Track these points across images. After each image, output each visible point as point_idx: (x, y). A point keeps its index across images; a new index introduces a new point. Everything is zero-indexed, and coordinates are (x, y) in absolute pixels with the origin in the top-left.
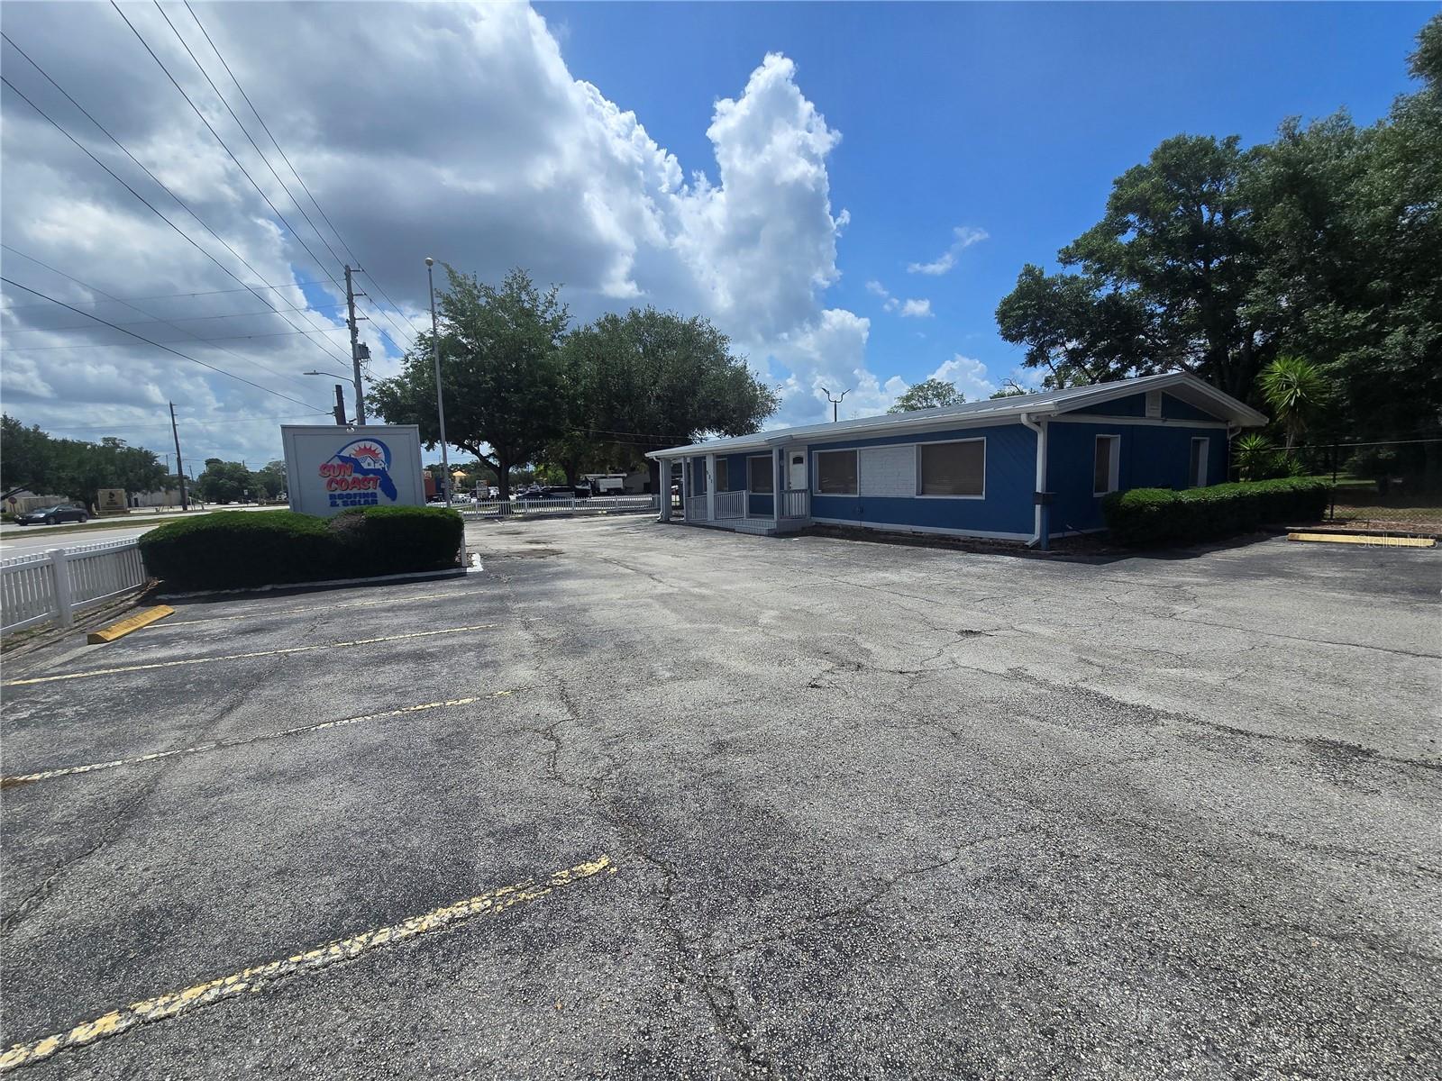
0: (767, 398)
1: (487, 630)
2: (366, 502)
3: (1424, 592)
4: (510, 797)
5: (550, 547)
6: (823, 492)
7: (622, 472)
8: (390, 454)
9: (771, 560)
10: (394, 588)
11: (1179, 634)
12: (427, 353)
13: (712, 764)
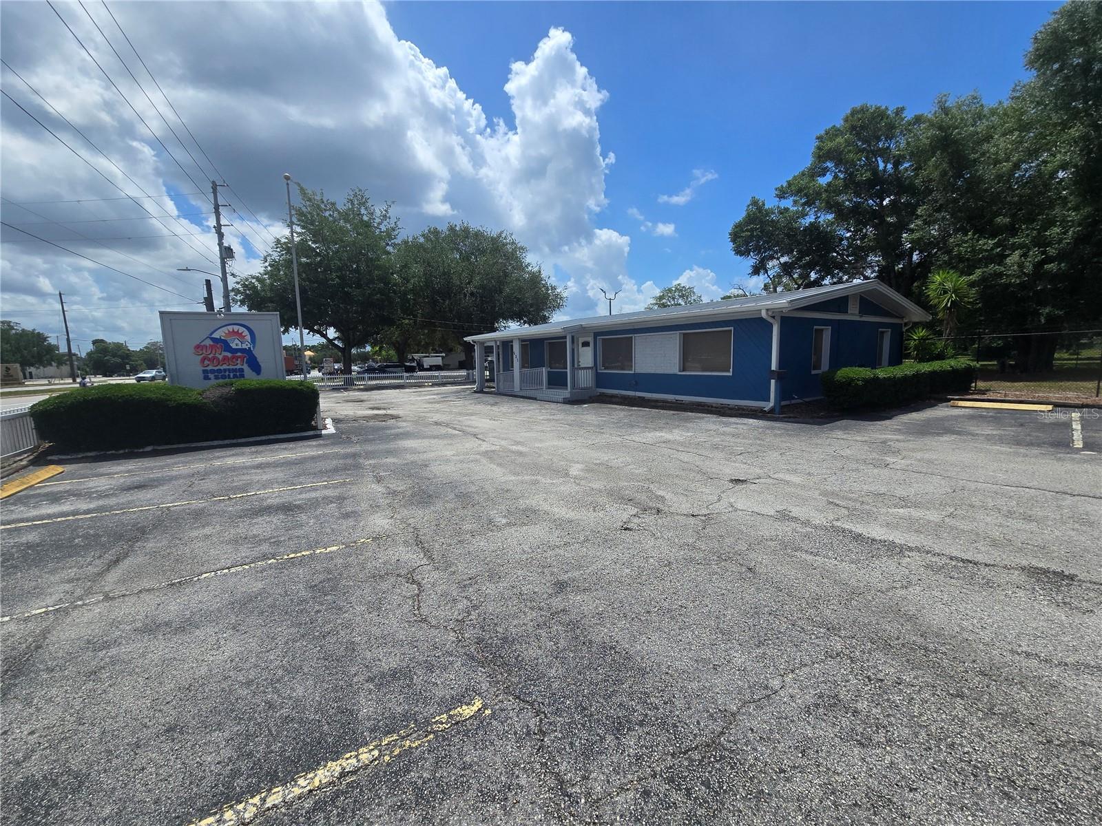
0: (557, 296)
1: (344, 484)
2: (235, 376)
3: (1060, 445)
4: (383, 640)
5: (389, 412)
6: (605, 369)
7: (441, 352)
8: (255, 336)
9: (570, 422)
10: (260, 448)
11: (897, 481)
12: (283, 255)
13: (557, 603)
